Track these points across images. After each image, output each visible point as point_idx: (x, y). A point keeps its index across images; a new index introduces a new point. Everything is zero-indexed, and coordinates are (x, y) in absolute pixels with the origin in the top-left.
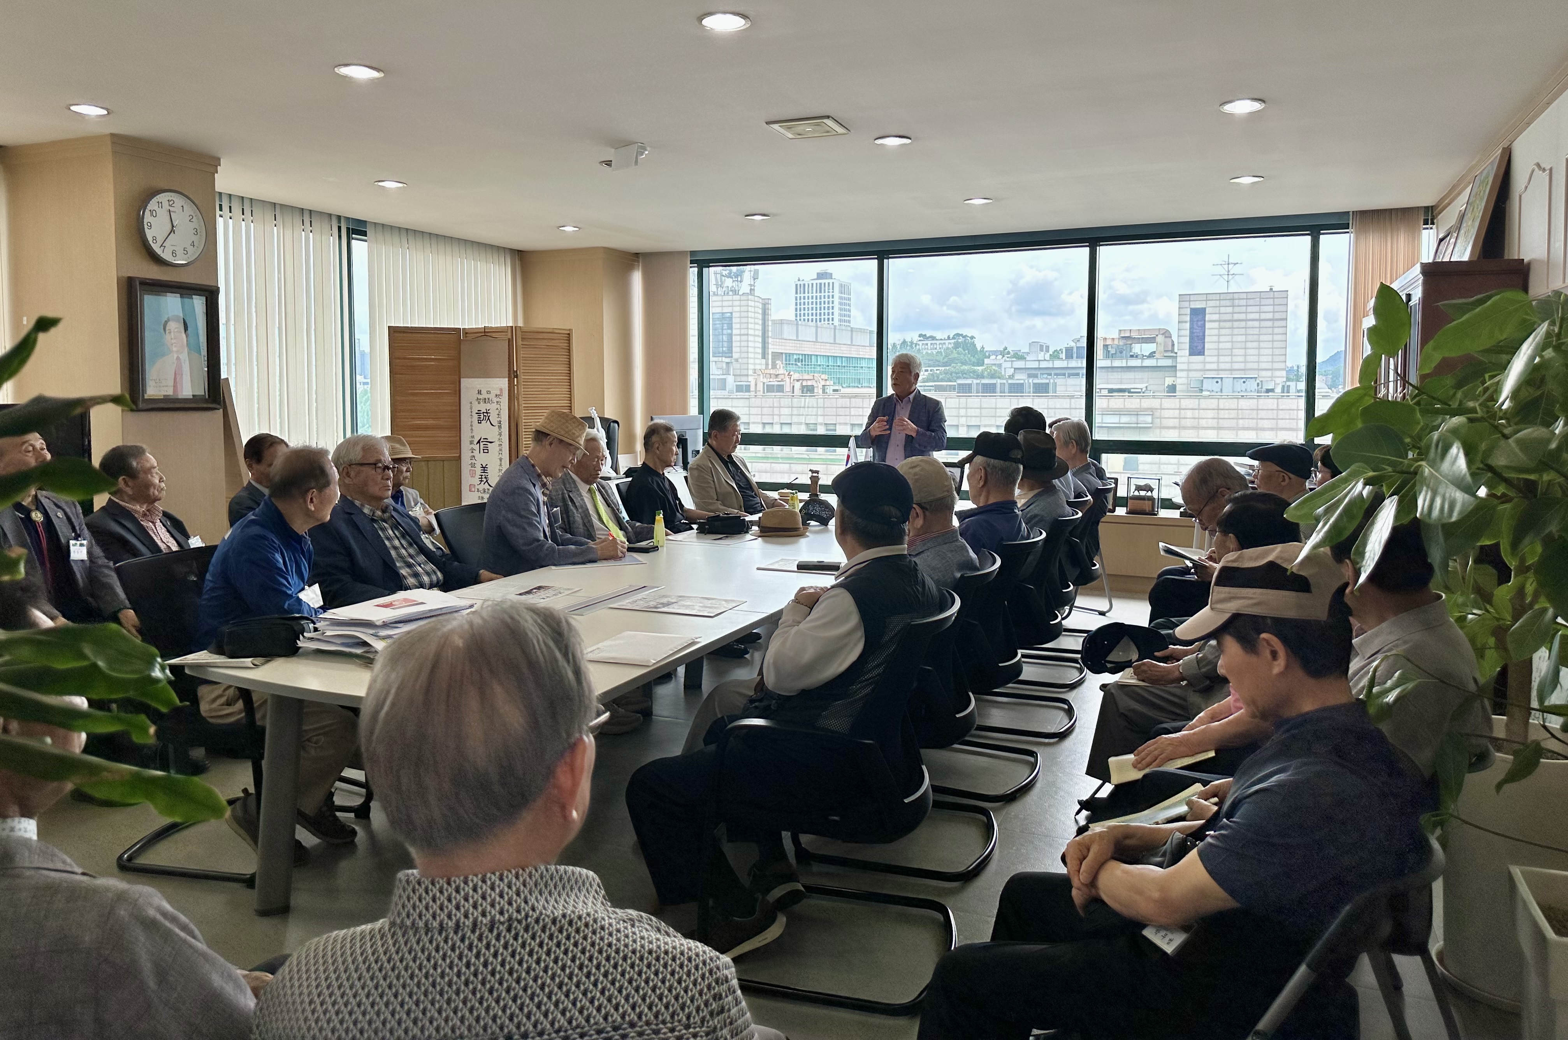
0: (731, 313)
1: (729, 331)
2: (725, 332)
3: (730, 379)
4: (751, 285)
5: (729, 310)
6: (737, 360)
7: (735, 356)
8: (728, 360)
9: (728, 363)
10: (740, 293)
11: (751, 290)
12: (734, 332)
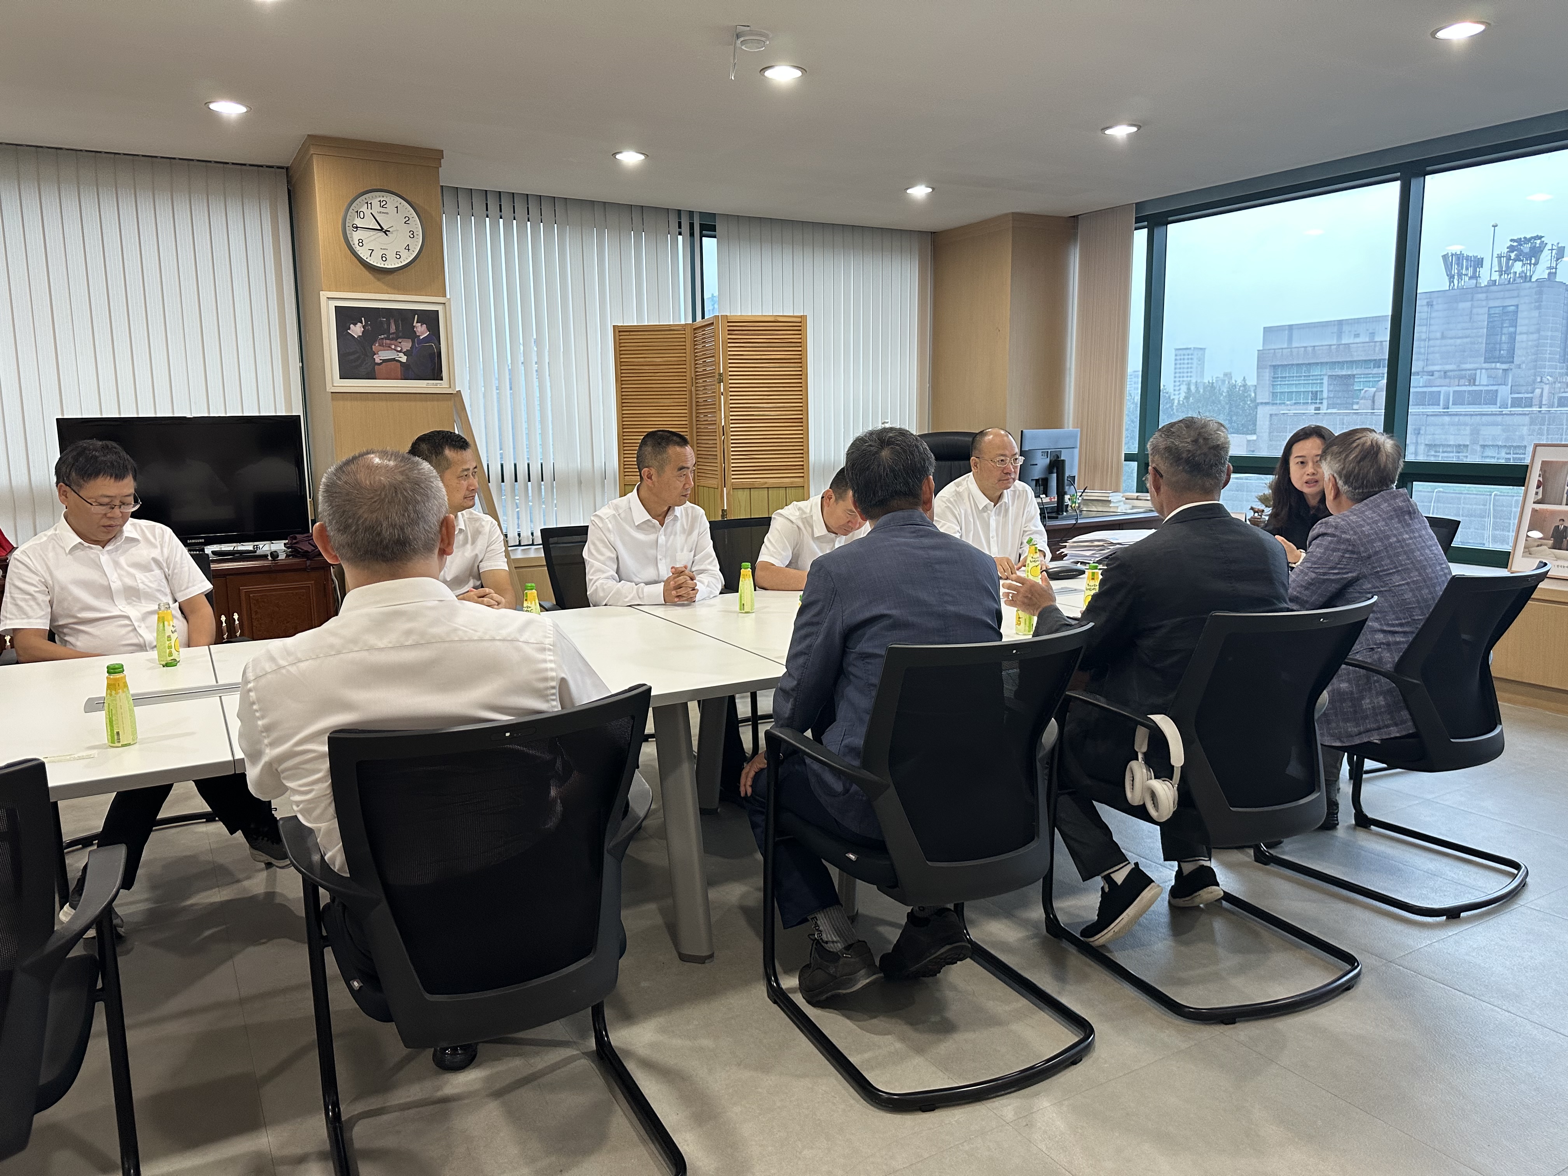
0: (1517, 306)
1: (1512, 329)
2: (1505, 331)
3: (1504, 391)
4: (1550, 268)
5: (1514, 302)
6: (1519, 366)
7: (1517, 361)
8: (1505, 366)
9: (1505, 370)
10: (1533, 279)
11: (1549, 274)
12: (1519, 329)
